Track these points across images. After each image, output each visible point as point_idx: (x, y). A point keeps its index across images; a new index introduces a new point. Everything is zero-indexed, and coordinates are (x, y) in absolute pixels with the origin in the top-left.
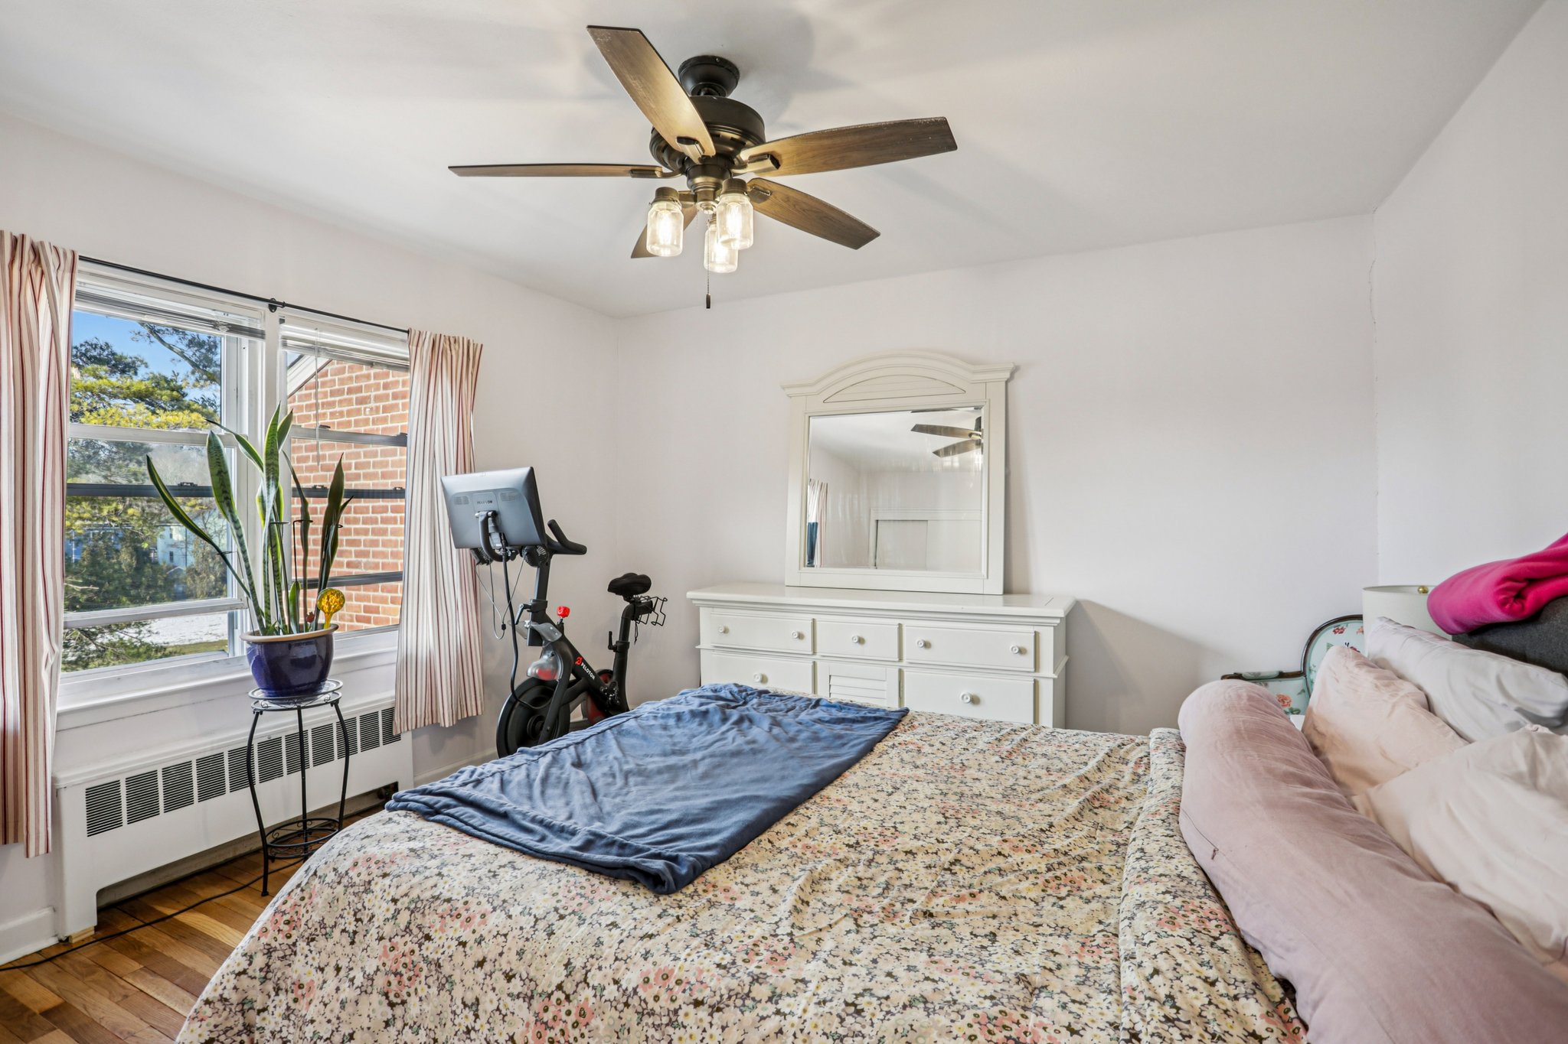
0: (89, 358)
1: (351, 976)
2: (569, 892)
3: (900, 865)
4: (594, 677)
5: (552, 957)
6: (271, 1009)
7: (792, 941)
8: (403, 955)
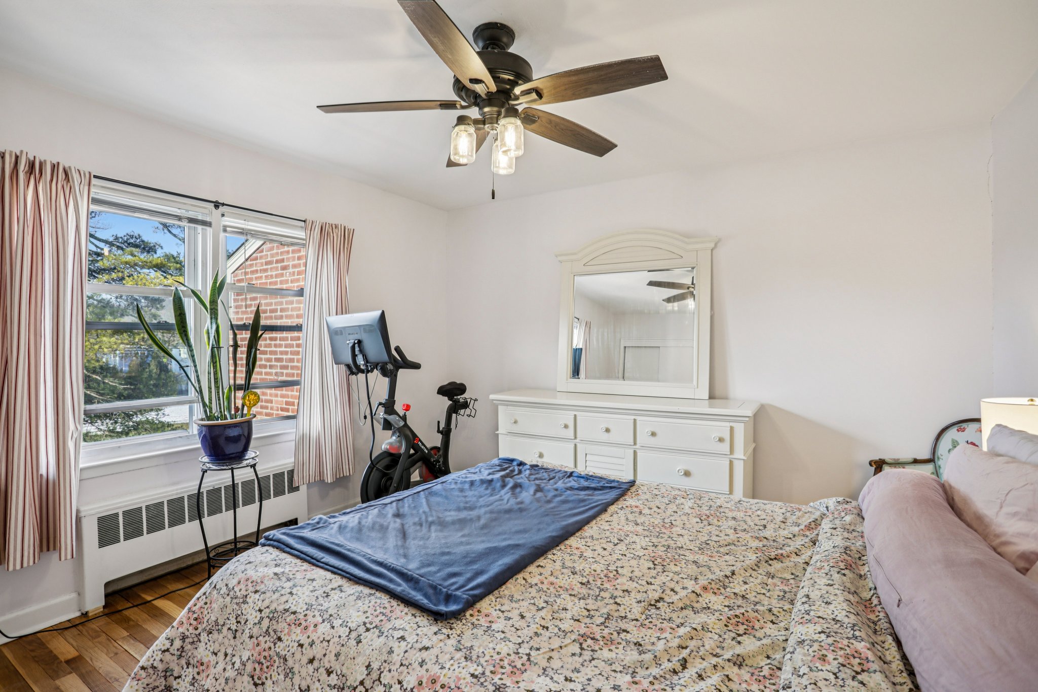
0: (129, 244)
1: (233, 661)
2: (375, 611)
3: (618, 600)
4: (427, 452)
5: (358, 660)
6: (183, 677)
7: (529, 659)
8: (264, 650)
